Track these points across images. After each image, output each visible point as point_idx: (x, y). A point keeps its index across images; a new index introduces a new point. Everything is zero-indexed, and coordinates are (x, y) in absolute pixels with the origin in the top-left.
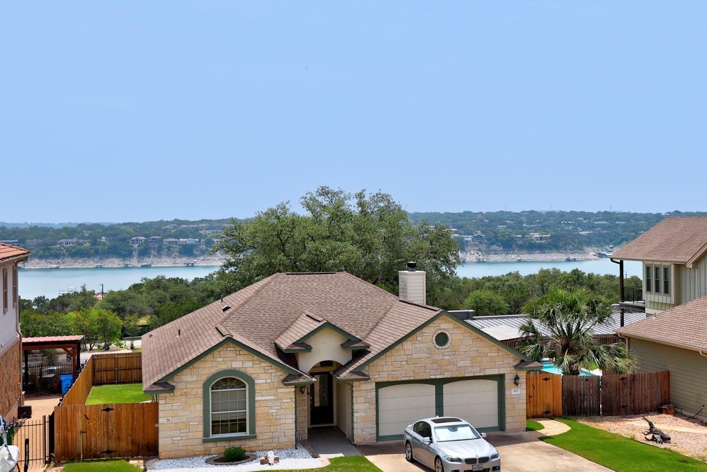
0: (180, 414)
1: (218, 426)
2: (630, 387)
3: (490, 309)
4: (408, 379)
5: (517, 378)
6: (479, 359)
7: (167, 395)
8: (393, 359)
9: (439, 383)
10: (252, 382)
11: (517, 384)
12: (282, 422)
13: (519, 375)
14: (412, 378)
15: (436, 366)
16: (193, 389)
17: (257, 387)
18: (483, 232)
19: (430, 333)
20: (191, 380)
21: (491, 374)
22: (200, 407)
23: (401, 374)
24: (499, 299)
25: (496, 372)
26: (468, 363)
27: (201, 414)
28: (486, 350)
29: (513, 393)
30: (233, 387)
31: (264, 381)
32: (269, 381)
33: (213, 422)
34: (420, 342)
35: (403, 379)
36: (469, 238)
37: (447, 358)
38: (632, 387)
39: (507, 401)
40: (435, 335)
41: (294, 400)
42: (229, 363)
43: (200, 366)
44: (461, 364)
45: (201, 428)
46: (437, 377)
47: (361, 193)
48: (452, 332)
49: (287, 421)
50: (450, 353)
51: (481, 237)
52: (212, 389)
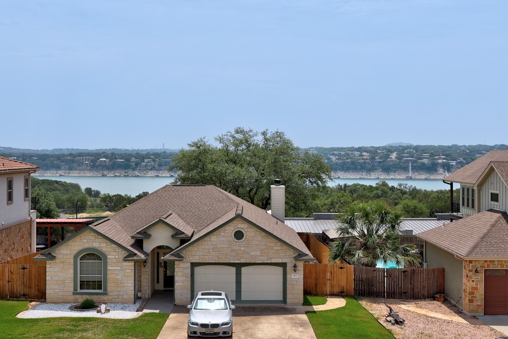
0: (59, 275)
1: (84, 284)
2: (411, 278)
3: (415, 213)
4: (213, 262)
5: (295, 266)
6: (266, 251)
7: (51, 262)
8: (203, 247)
9: (239, 266)
10: (105, 257)
11: (295, 271)
12: (125, 285)
13: (296, 264)
14: (217, 262)
15: (234, 254)
16: (67, 259)
17: (109, 261)
18: (464, 159)
19: (231, 230)
20: (66, 253)
21: (276, 262)
22: (72, 271)
23: (209, 258)
24: (423, 207)
25: (280, 261)
26: (258, 253)
27: (72, 276)
28: (272, 245)
29: (293, 277)
30: (94, 259)
31: (114, 257)
32: (116, 257)
33: (81, 282)
34: (223, 236)
35: (210, 262)
36: (454, 163)
37: (242, 248)
38: (412, 279)
39: (288, 283)
40: (234, 232)
41: (133, 271)
42: (91, 244)
43: (72, 244)
44: (253, 253)
45: (72, 285)
46: (235, 262)
47: (264, 132)
48: (246, 230)
49: (128, 285)
50: (246, 246)
51: (462, 162)
52: (81, 260)
